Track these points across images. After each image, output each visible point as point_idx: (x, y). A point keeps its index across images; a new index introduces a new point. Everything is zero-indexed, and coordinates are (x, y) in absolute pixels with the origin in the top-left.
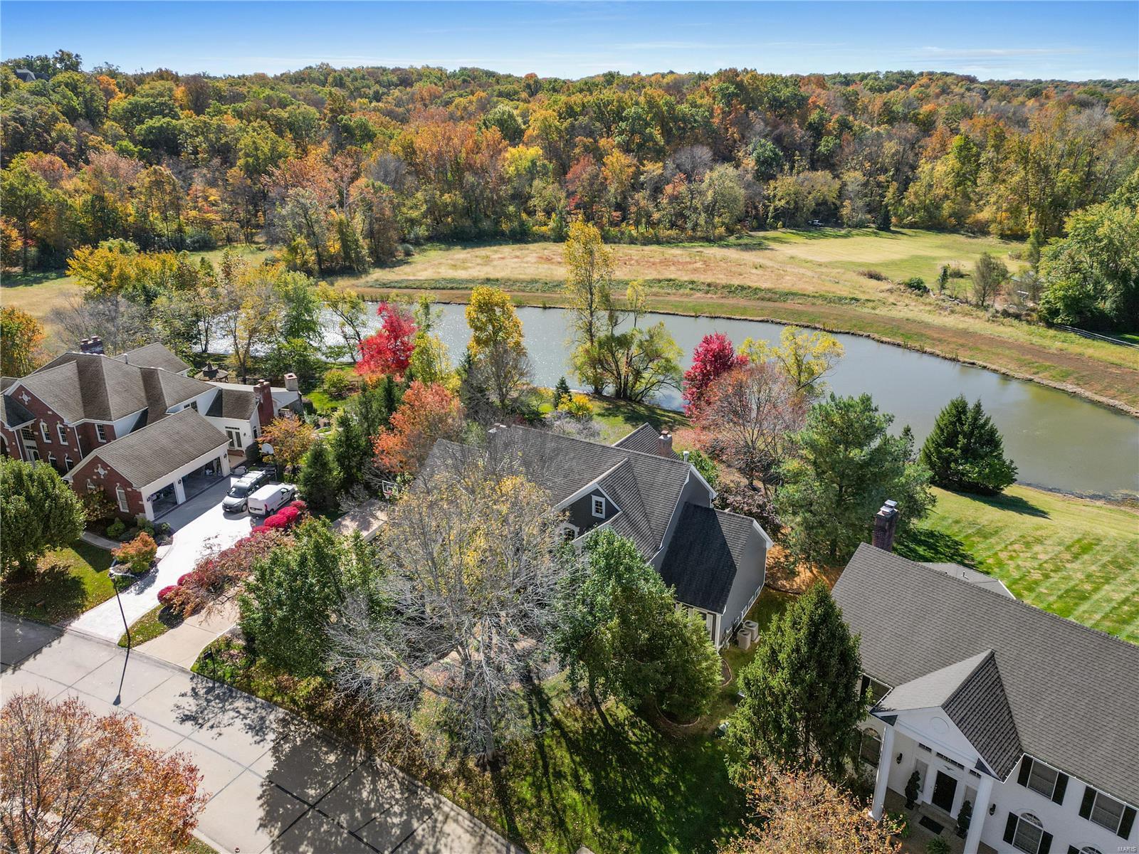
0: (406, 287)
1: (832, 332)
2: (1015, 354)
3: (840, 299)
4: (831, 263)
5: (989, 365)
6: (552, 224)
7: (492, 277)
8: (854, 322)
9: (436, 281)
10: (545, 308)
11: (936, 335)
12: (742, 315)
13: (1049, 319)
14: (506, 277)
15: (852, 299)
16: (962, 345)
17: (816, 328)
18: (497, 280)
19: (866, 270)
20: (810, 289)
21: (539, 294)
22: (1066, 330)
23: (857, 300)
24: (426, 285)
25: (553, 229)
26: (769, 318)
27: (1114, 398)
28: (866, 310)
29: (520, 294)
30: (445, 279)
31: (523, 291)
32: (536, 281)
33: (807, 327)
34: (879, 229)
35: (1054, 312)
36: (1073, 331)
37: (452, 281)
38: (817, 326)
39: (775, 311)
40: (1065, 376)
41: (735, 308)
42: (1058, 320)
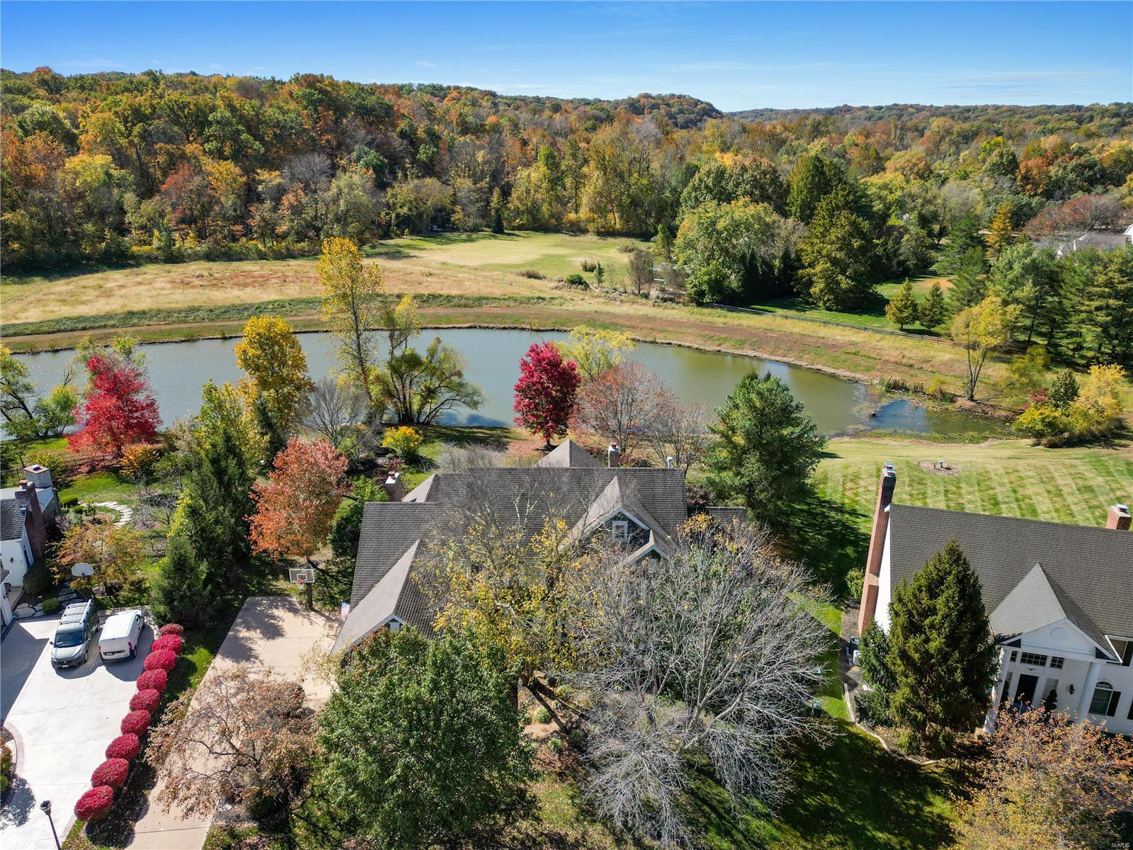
1: (538, 331)
2: (696, 331)
3: (529, 299)
4: (481, 266)
5: (683, 344)
6: (156, 243)
7: (136, 307)
8: (553, 320)
9: (57, 321)
10: (225, 338)
11: (628, 323)
12: (448, 323)
13: (699, 300)
14: (155, 306)
15: (539, 298)
16: (652, 329)
17: (523, 329)
18: (144, 312)
19: (524, 270)
21: (207, 324)
22: (713, 307)
23: (544, 299)
24: (45, 328)
25: (158, 249)
26: (476, 324)
27: (784, 356)
28: (558, 307)
29: (184, 326)
30: (69, 319)
31: (185, 322)
32: (198, 309)
33: (515, 328)
34: (495, 231)
35: (701, 294)
36: (718, 307)
37: (80, 319)
38: (523, 326)
39: (478, 316)
40: (742, 344)
41: (438, 317)
42: (707, 299)
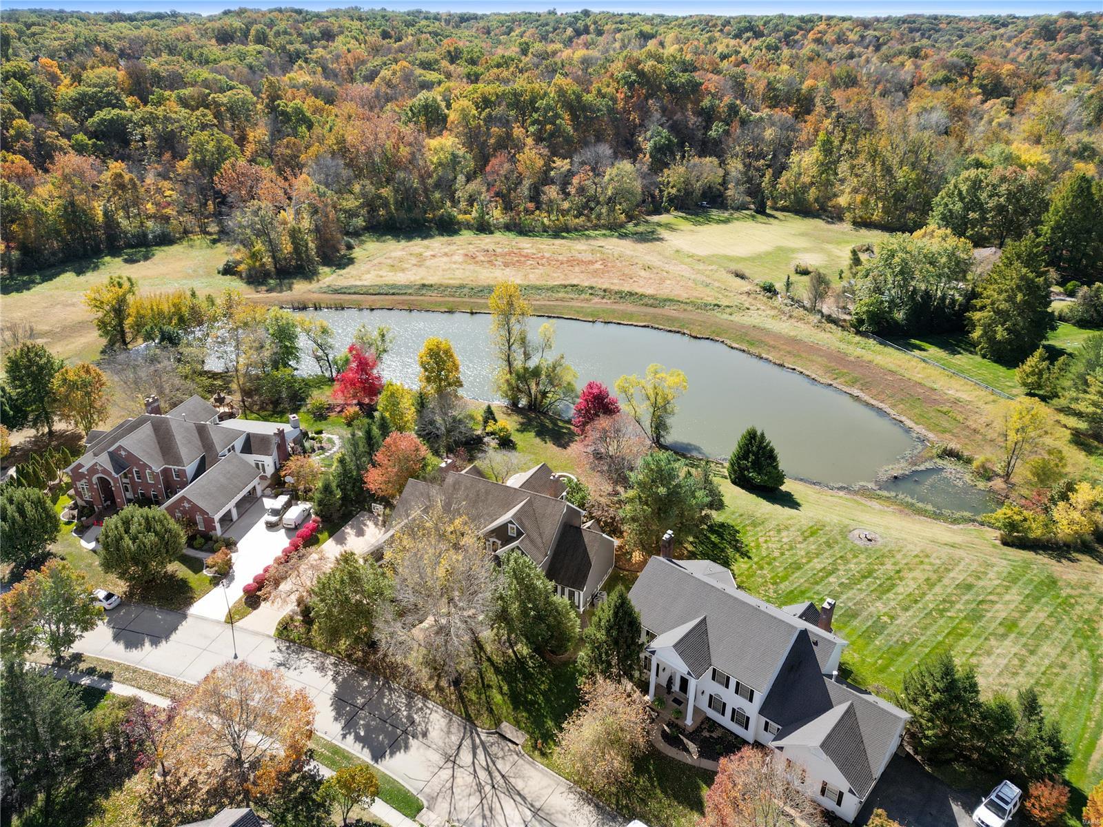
0: (355, 293)
1: (696, 338)
2: (824, 361)
3: (706, 305)
4: (709, 257)
5: (805, 371)
6: (474, 214)
7: (426, 282)
8: (713, 328)
9: (380, 287)
10: (472, 313)
11: (772, 343)
12: (629, 320)
13: (857, 327)
14: (439, 282)
15: (715, 305)
16: (789, 352)
17: (684, 334)
18: (431, 286)
19: (734, 266)
20: (684, 296)
21: (466, 299)
22: (868, 337)
23: (719, 306)
24: (371, 291)
25: (475, 218)
26: (650, 324)
27: (882, 402)
28: (725, 316)
29: (451, 299)
30: (386, 285)
31: (453, 296)
32: (464, 287)
33: (678, 332)
34: (757, 212)
35: (861, 322)
36: (873, 337)
37: (393, 286)
38: (685, 331)
39: (655, 317)
40: (854, 382)
41: (624, 314)
42: (863, 329)
